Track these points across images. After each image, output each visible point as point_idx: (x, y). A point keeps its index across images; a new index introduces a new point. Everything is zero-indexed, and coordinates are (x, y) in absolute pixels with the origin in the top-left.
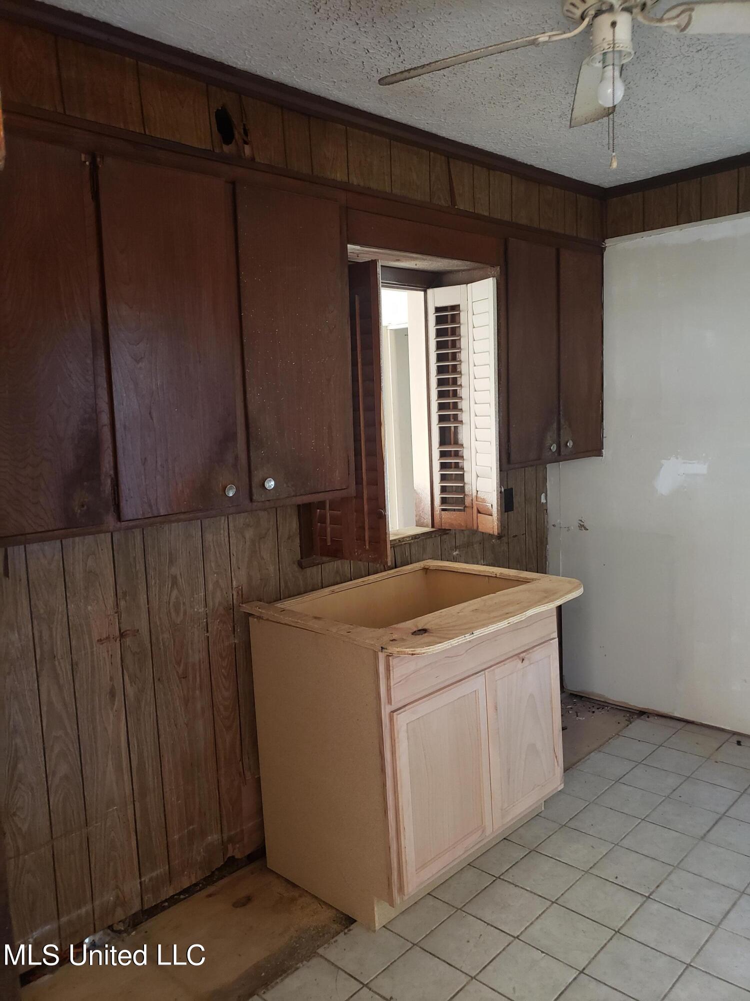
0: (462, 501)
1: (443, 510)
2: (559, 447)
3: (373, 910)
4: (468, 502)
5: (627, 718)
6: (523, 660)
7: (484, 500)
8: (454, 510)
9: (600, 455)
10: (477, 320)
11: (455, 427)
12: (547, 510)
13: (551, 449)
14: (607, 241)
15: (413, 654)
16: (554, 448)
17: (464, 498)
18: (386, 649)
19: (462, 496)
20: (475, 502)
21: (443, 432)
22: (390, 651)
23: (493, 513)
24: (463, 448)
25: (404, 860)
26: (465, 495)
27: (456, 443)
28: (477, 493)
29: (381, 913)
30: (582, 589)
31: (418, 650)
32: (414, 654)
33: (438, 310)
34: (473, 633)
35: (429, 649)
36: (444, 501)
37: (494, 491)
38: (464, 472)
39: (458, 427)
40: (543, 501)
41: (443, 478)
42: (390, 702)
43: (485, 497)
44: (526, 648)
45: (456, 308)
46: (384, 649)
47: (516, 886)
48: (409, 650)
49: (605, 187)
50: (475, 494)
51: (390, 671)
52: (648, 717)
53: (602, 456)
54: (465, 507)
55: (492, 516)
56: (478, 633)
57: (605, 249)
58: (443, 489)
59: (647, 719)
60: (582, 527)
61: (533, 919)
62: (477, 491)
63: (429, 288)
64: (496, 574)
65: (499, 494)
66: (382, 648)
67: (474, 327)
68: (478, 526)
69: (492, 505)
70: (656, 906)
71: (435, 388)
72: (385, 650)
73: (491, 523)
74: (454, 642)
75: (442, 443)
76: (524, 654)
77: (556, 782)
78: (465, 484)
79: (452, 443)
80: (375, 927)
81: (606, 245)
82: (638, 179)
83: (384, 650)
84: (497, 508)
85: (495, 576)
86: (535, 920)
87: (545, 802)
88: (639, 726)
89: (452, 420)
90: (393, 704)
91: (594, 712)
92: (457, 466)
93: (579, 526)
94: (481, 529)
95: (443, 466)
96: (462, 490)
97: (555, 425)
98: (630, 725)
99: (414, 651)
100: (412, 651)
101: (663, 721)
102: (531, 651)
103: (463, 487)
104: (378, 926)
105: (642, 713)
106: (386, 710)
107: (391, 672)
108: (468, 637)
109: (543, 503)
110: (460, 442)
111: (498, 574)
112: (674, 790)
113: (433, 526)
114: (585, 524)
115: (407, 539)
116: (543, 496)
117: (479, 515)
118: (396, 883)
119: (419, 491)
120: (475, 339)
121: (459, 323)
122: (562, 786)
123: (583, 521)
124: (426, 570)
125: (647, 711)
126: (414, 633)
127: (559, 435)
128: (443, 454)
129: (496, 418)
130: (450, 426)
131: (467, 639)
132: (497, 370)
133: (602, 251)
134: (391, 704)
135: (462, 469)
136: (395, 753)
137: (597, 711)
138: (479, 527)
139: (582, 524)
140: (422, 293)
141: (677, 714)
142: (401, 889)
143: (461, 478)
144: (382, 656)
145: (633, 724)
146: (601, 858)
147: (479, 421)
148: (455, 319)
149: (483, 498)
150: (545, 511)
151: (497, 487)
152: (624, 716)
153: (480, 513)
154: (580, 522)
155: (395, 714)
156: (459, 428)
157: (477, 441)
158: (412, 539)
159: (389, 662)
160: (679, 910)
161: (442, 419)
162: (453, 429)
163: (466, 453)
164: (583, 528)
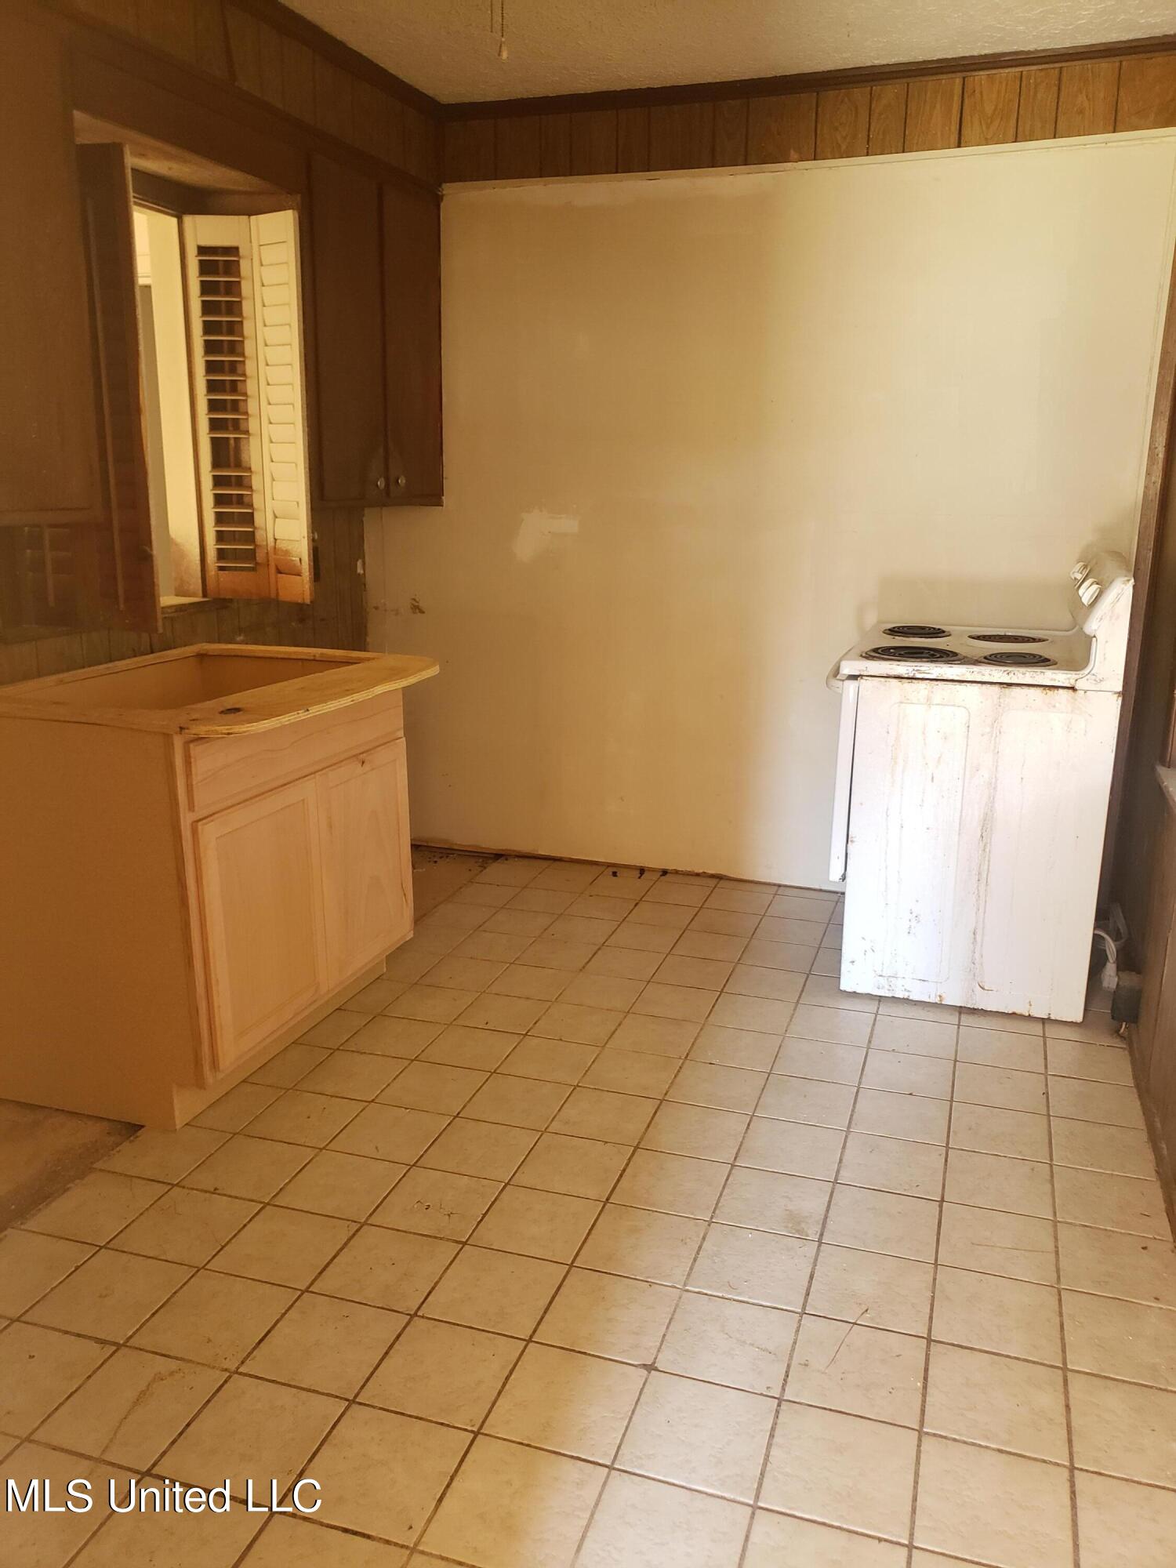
0: (251, 555)
1: (221, 569)
2: (387, 485)
3: (172, 1103)
4: (260, 556)
5: (479, 864)
6: (363, 763)
7: (287, 553)
8: (236, 569)
9: (440, 504)
10: (269, 275)
11: (235, 438)
12: (365, 585)
13: (377, 485)
14: (444, 186)
15: (229, 734)
16: (381, 483)
17: (254, 550)
18: (188, 729)
19: (251, 547)
20: (272, 557)
21: (217, 446)
22: (194, 732)
23: (303, 571)
24: (251, 472)
25: (217, 1023)
26: (256, 545)
27: (238, 464)
28: (275, 543)
29: (185, 1106)
30: (438, 667)
31: (236, 729)
32: (231, 734)
33: (202, 250)
34: (308, 710)
35: (252, 726)
36: (221, 554)
37: (304, 537)
38: (253, 509)
39: (241, 441)
40: (360, 571)
41: (220, 518)
42: (191, 807)
43: (290, 548)
44: (367, 748)
45: (233, 250)
46: (184, 729)
47: (362, 1053)
48: (224, 729)
49: (442, 103)
50: (273, 544)
51: (191, 763)
52: (507, 860)
53: (442, 506)
54: (257, 564)
55: (300, 576)
56: (315, 710)
57: (442, 200)
58: (220, 537)
59: (506, 862)
60: (417, 608)
61: (390, 1081)
62: (275, 539)
63: (185, 214)
64: (314, 656)
65: (311, 543)
66: (181, 728)
67: (263, 285)
68: (277, 594)
69: (300, 560)
70: (536, 1041)
71: (202, 375)
72: (186, 731)
73: (300, 587)
74: (286, 719)
75: (216, 464)
76: (364, 755)
77: (404, 929)
78: (255, 528)
79: (232, 464)
80: (175, 1125)
81: (444, 192)
82: (488, 99)
83: (183, 731)
84: (309, 564)
85: (312, 658)
86: (392, 1081)
87: (387, 956)
88: (495, 870)
89: (231, 428)
90: (196, 808)
91: (436, 862)
92: (240, 500)
93: (412, 608)
94: (285, 596)
95: (219, 500)
96: (250, 537)
97: (381, 450)
98: (484, 871)
99: (231, 729)
100: (227, 729)
101: (525, 862)
102: (372, 752)
103: (253, 533)
104: (179, 1123)
105: (498, 856)
106: (186, 819)
107: (193, 764)
108: (302, 715)
109: (359, 574)
110: (244, 464)
111: (317, 655)
112: (546, 929)
113: (205, 595)
114: (421, 605)
115: (169, 611)
116: (359, 563)
117: (279, 575)
118: (207, 1057)
119: (179, 540)
120: (266, 304)
121: (239, 275)
122: (411, 935)
123: (417, 600)
124: (201, 657)
125: (503, 853)
126: (222, 712)
127: (387, 468)
128: (218, 482)
129: (303, 426)
130: (228, 438)
131: (300, 717)
132: (303, 355)
133: (438, 200)
134: (193, 811)
135: (251, 506)
136: (201, 878)
137: (438, 860)
138: (281, 594)
139: (417, 604)
140: (174, 221)
141: (542, 852)
142: (215, 1065)
143: (249, 519)
144: (178, 742)
145: (487, 870)
146: (466, 1008)
147: (276, 432)
148: (232, 268)
149: (286, 550)
150: (363, 587)
151: (308, 532)
152: (476, 862)
153: (281, 573)
154: (414, 602)
155: (200, 823)
156: (243, 443)
157: (272, 461)
158: (176, 611)
159: (189, 751)
160: (561, 1040)
161: (214, 425)
162: (232, 442)
163: (256, 483)
164: (417, 611)
